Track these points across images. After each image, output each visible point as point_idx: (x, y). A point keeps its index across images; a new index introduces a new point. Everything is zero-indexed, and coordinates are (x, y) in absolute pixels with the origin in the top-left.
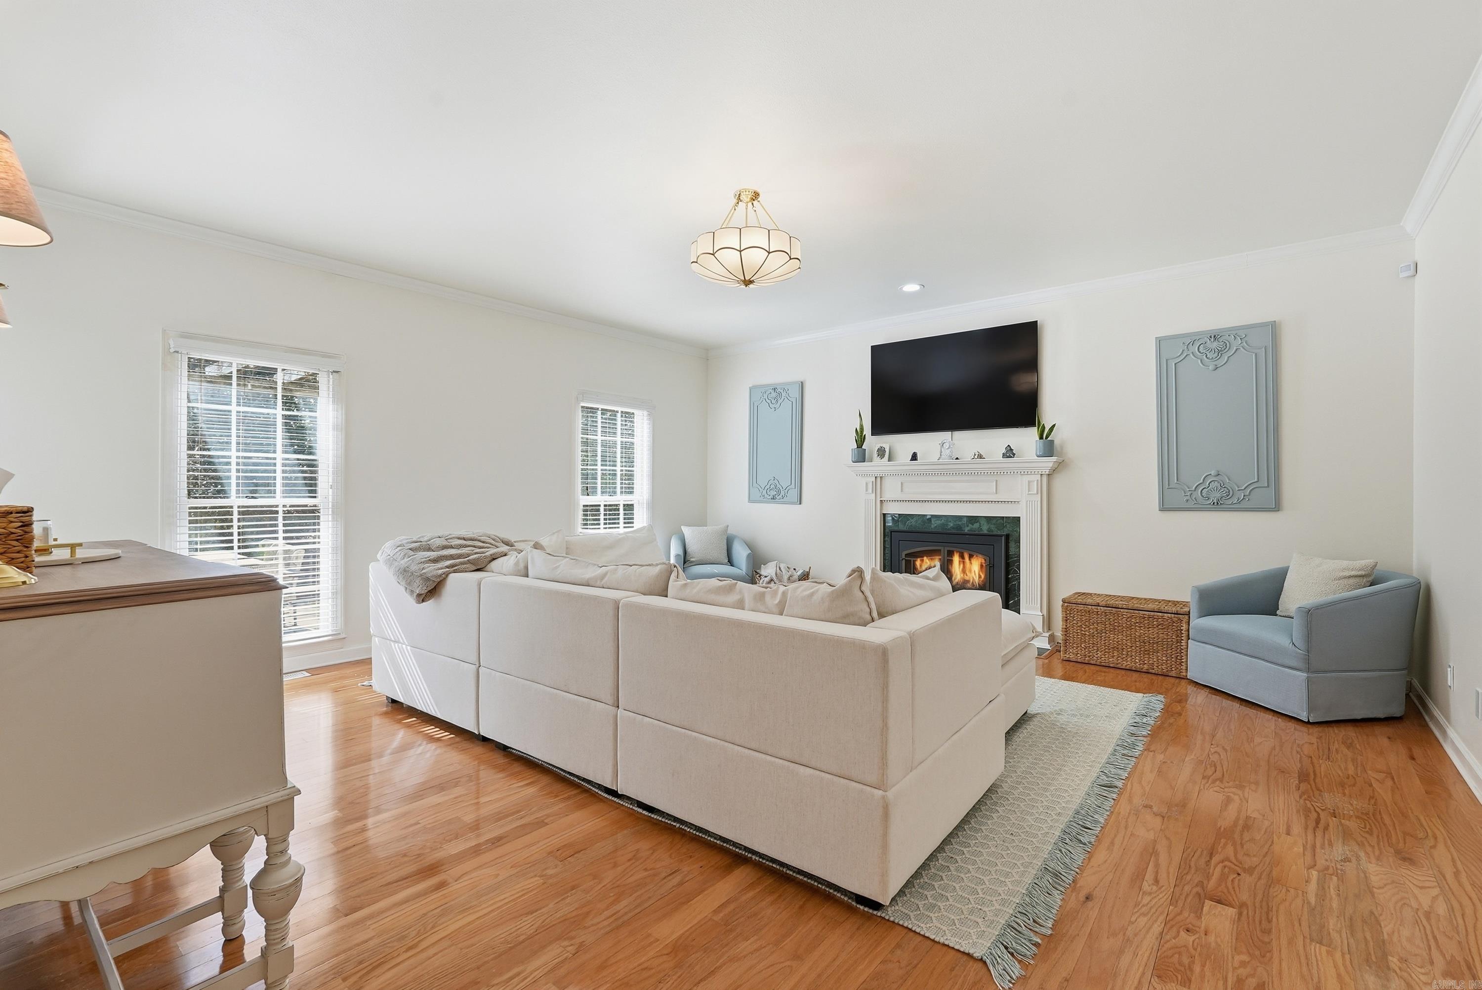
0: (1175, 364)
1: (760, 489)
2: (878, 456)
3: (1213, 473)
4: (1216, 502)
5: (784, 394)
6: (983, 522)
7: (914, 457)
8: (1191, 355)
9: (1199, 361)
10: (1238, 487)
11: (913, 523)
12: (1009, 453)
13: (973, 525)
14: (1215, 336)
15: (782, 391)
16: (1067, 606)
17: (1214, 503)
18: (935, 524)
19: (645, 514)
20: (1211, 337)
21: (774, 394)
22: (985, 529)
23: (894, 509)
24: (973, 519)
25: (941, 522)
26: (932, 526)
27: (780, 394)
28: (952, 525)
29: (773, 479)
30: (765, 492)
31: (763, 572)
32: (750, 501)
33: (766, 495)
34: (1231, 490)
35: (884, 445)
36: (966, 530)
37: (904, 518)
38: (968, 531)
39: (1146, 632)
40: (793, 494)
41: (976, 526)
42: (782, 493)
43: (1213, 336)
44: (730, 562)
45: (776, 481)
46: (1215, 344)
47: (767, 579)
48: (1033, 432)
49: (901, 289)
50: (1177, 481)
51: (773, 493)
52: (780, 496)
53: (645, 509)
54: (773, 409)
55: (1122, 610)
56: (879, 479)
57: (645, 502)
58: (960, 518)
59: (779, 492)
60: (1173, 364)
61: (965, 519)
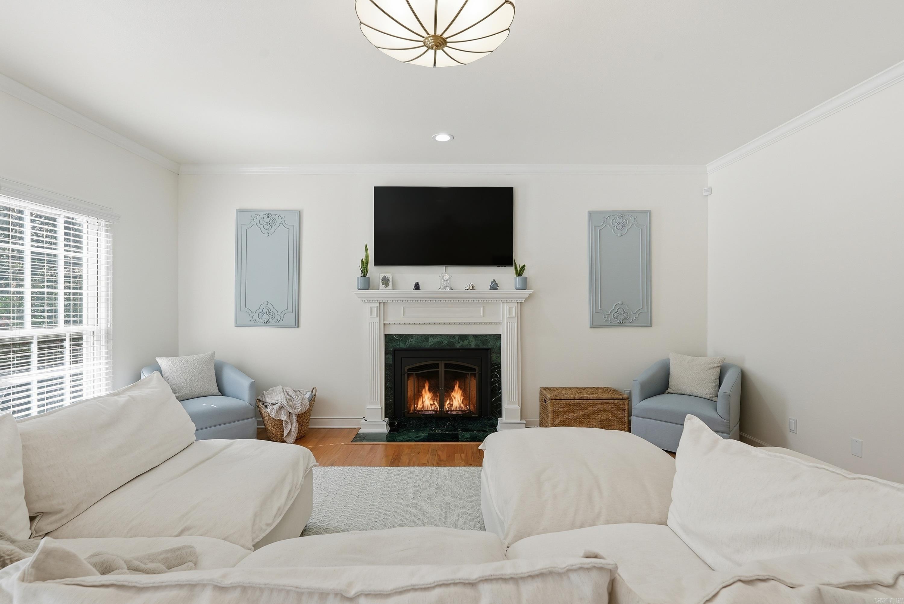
0: (600, 230)
1: (250, 312)
2: (383, 284)
3: (620, 302)
4: (621, 321)
5: (279, 221)
6: (471, 339)
7: (417, 287)
8: (608, 225)
9: (612, 230)
10: (632, 313)
11: (413, 342)
12: (494, 286)
13: (463, 341)
14: (621, 214)
15: (277, 218)
16: (554, 402)
17: (620, 322)
18: (431, 342)
19: (103, 348)
20: (619, 215)
21: (267, 220)
22: (473, 345)
23: (394, 331)
24: (463, 337)
25: (437, 341)
26: (430, 344)
27: (274, 220)
28: (446, 342)
29: (266, 303)
30: (256, 316)
31: (269, 399)
32: (237, 325)
33: (257, 319)
34: (629, 314)
35: (387, 275)
36: (458, 346)
37: (404, 338)
38: (460, 346)
39: (605, 414)
40: (291, 318)
41: (466, 342)
42: (277, 317)
43: (620, 215)
44: (222, 392)
45: (269, 306)
46: (621, 220)
47: (276, 407)
48: (511, 271)
49: (434, 137)
50: (601, 308)
51: (266, 317)
52: (275, 320)
53: (103, 343)
54: (267, 235)
55: (589, 400)
56: (382, 305)
57: (103, 333)
58: (453, 336)
59: (273, 316)
60: (598, 230)
61: (457, 338)
